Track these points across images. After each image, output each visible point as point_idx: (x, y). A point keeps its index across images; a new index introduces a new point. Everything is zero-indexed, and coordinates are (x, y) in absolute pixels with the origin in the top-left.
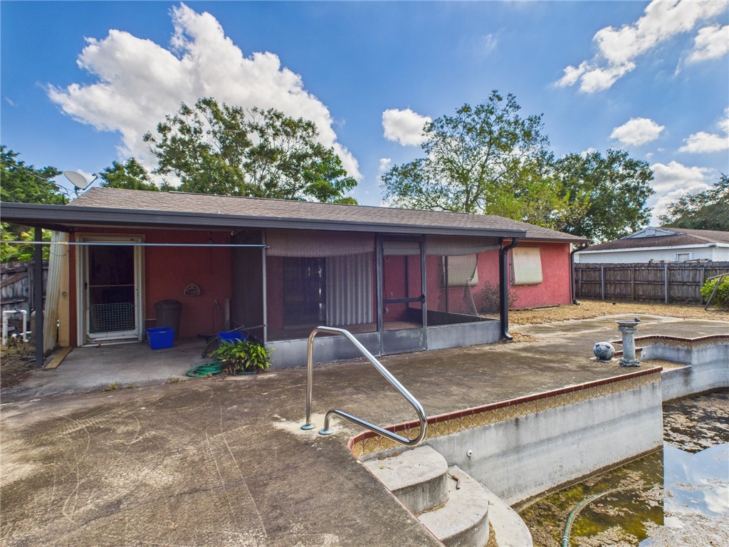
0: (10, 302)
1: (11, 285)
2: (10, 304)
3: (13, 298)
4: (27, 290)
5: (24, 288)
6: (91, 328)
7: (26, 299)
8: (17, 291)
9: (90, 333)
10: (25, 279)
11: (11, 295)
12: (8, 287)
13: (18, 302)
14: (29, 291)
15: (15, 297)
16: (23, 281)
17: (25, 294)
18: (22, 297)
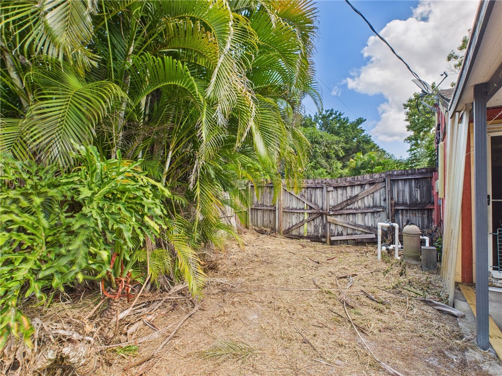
0: (371, 211)
1: (372, 195)
2: (371, 212)
3: (373, 207)
4: (385, 200)
5: (382, 198)
6: (495, 263)
7: (384, 208)
8: (376, 201)
9: (494, 269)
10: (383, 188)
11: (371, 205)
12: (369, 196)
13: (377, 212)
14: (387, 200)
15: (375, 206)
16: (381, 191)
17: (383, 204)
18: (380, 206)
